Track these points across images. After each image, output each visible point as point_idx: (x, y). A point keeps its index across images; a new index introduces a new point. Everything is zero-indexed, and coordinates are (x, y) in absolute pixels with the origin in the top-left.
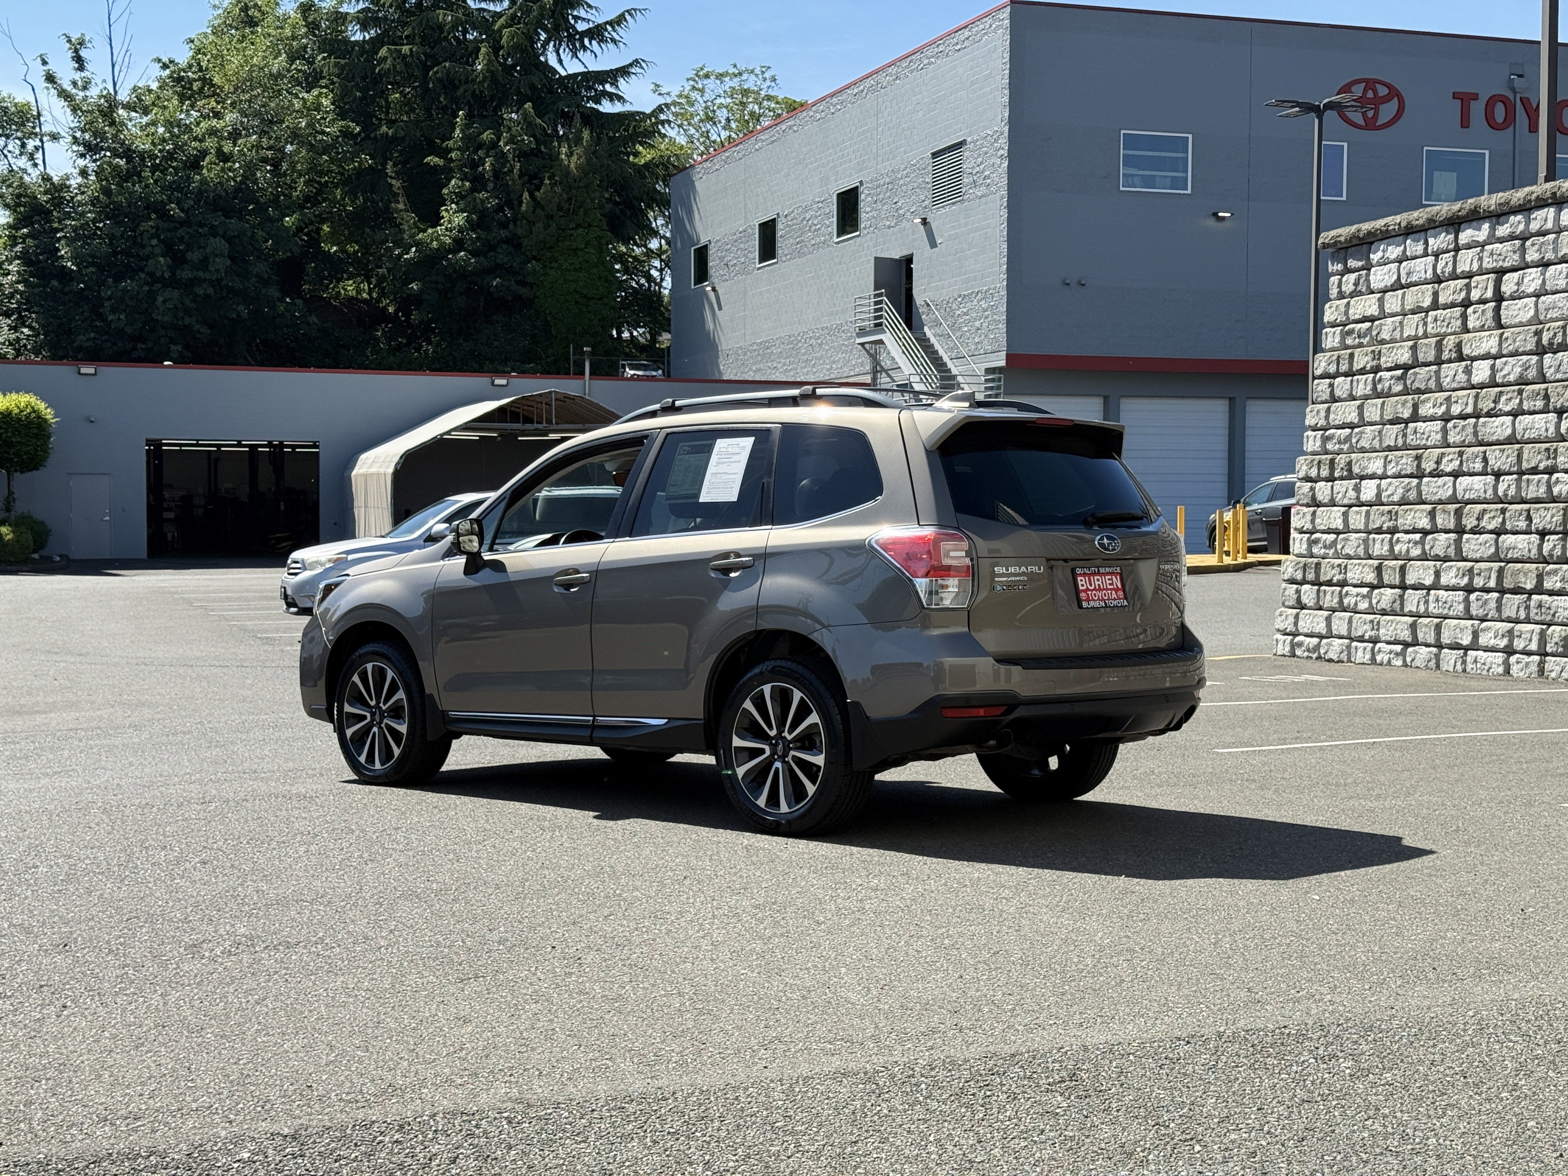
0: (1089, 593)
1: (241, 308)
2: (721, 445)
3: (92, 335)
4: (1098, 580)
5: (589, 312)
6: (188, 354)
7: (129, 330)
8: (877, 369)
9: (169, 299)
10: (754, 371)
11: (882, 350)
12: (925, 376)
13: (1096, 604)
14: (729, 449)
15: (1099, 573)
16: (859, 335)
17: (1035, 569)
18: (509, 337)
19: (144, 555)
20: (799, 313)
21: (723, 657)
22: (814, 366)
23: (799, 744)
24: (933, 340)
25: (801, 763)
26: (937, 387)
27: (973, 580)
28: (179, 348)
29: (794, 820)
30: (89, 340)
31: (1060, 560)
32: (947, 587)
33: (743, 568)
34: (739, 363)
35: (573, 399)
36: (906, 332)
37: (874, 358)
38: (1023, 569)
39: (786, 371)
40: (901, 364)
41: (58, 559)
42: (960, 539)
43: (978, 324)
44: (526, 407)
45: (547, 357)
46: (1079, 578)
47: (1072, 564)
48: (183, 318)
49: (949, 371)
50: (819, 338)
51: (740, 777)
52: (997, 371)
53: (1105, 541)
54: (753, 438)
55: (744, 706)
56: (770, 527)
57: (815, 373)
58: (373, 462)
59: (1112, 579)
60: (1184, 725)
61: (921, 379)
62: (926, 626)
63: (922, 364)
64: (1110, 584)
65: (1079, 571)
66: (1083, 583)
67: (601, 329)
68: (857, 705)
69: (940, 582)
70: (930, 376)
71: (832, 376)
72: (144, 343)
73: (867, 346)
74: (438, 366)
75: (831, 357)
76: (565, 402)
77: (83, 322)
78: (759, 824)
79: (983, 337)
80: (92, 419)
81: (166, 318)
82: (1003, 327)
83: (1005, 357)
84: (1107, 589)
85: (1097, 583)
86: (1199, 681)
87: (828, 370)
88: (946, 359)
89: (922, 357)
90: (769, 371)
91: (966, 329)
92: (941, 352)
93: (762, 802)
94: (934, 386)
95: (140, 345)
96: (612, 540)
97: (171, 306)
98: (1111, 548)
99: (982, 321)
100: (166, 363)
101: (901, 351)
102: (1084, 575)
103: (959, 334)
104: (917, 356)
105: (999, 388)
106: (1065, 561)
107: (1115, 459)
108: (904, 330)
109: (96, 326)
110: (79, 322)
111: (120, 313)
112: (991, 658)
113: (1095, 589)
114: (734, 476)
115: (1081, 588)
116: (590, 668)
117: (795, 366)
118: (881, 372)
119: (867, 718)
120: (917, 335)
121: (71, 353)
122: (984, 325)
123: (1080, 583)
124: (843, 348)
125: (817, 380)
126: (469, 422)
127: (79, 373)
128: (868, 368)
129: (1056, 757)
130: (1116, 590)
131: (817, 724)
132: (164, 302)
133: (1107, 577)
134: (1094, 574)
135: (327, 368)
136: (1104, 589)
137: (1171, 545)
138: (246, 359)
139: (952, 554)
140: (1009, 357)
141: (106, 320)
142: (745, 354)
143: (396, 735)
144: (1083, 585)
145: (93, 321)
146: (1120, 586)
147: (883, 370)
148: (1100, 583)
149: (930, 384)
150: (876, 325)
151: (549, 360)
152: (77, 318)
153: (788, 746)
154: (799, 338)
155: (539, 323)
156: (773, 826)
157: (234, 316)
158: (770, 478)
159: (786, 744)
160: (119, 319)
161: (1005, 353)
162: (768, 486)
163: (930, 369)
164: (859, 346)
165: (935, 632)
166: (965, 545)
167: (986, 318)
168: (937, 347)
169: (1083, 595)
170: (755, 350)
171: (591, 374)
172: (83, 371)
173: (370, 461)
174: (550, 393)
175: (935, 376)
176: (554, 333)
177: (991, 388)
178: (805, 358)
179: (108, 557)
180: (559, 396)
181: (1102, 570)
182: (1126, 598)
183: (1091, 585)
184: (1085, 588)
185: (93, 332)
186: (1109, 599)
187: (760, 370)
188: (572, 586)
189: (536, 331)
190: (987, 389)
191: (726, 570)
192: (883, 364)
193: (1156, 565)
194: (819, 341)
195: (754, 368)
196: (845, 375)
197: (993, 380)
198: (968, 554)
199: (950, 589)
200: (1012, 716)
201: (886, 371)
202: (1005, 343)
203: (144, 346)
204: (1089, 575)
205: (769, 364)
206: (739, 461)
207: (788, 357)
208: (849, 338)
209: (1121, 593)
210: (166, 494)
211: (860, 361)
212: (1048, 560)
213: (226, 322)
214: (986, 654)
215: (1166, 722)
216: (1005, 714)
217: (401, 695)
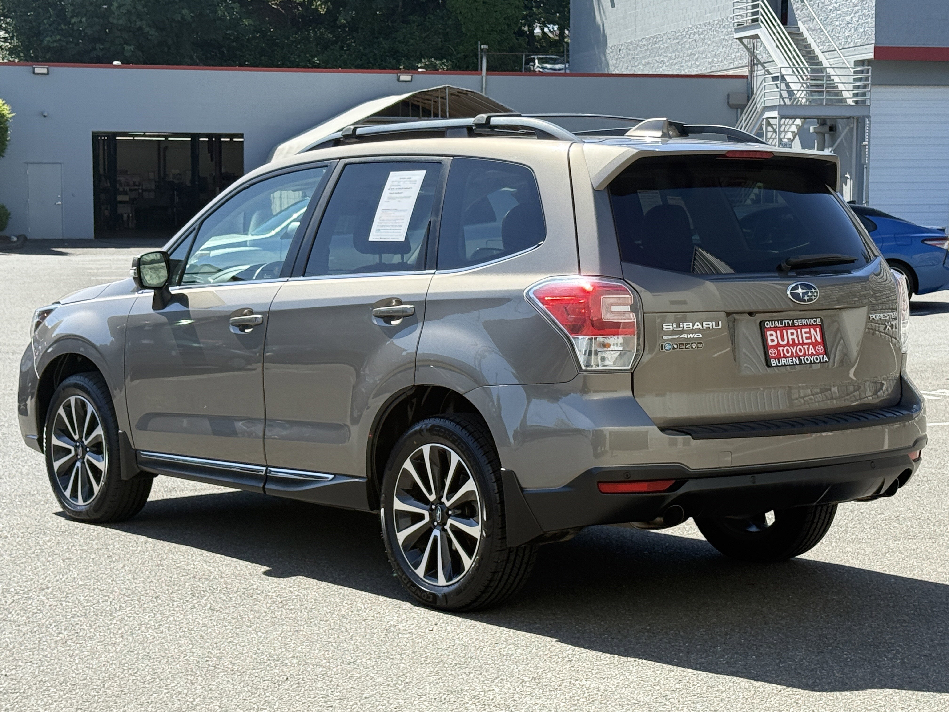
0: (781, 349)
1: (185, 11)
2: (395, 179)
3: (58, 37)
4: (792, 334)
5: (496, 12)
6: (139, 53)
7: (89, 32)
8: (754, 62)
9: (123, 5)
10: (643, 65)
11: (759, 44)
12: (797, 69)
13: (789, 361)
14: (401, 183)
15: (793, 326)
16: (737, 30)
17: (712, 325)
18: (424, 35)
19: (91, 235)
20: (685, 10)
21: (384, 412)
22: (697, 60)
23: (459, 512)
24: (806, 34)
25: (459, 534)
26: (808, 79)
27: (638, 339)
28: (132, 48)
29: (450, 593)
30: (55, 41)
31: (744, 313)
32: (609, 345)
33: (405, 316)
34: (630, 57)
35: (466, 94)
36: (780, 27)
37: (752, 52)
38: (698, 325)
39: (672, 64)
40: (775, 58)
41: (15, 239)
42: (625, 291)
43: (848, 18)
44: (426, 101)
45: (458, 53)
46: (768, 333)
47: (759, 317)
48: (135, 21)
49: (820, 63)
50: (702, 33)
51: (400, 542)
52: (866, 63)
53: (800, 291)
54: (425, 171)
55: (404, 466)
56: (433, 271)
57: (698, 66)
58: (287, 153)
59: (810, 332)
60: (899, 489)
61: (793, 71)
62: (585, 390)
63: (794, 58)
64: (807, 338)
65: (768, 325)
66: (774, 337)
67: (506, 27)
68: (511, 474)
69: (600, 339)
70: (801, 69)
71: (713, 69)
72: (102, 44)
73: (745, 41)
74: (360, 63)
75: (713, 51)
76: (457, 96)
77: (50, 25)
78: (417, 595)
79: (853, 31)
80: (46, 114)
81: (121, 22)
82: (872, 21)
83: (873, 50)
84: (803, 344)
85: (790, 337)
86: (916, 442)
87: (710, 63)
88: (818, 52)
89: (795, 50)
90: (656, 65)
91: (837, 23)
92: (814, 46)
93: (421, 571)
94: (805, 78)
95: (98, 46)
96: (286, 279)
97: (124, 11)
98: (806, 298)
99: (852, 15)
100: (115, 63)
101: (775, 45)
102: (775, 328)
103: (830, 28)
104: (789, 50)
105: (867, 79)
106: (751, 314)
107: (830, 193)
108: (778, 25)
109: (62, 30)
110: (47, 26)
111: (82, 17)
112: (655, 427)
113: (788, 344)
114: (402, 213)
115: (770, 344)
116: (263, 417)
117: (680, 60)
118: (757, 65)
119: (522, 489)
120: (791, 30)
121: (41, 54)
122: (854, 19)
123: (769, 338)
124: (724, 42)
125: (700, 73)
126: (371, 116)
127: (34, 73)
128: (746, 61)
129: (772, 512)
130: (815, 344)
131: (474, 492)
132: (119, 7)
133: (804, 330)
134: (789, 327)
135: (264, 66)
136: (799, 344)
137: (890, 289)
138: (191, 58)
139: (615, 309)
140: (877, 50)
141: (69, 23)
142: (635, 49)
143: (96, 472)
144: (773, 341)
145: (59, 24)
146: (819, 339)
147: (759, 62)
148: (795, 337)
149: (801, 76)
150: (754, 21)
151: (459, 56)
152: (45, 21)
153: (447, 513)
154: (684, 33)
155: (450, 22)
156: (431, 600)
157: (180, 19)
158: (437, 216)
159: (445, 510)
160: (81, 22)
161: (873, 45)
162: (435, 226)
163: (802, 62)
164: (737, 41)
165: (596, 397)
166: (629, 297)
167: (856, 13)
168: (810, 40)
169: (772, 352)
170: (645, 45)
171: (488, 70)
172: (37, 70)
173: (285, 151)
174: (445, 88)
175: (806, 69)
176: (464, 31)
177: (860, 80)
178: (689, 52)
179: (60, 237)
180: (453, 92)
181: (797, 323)
182: (826, 353)
183: (783, 340)
184: (775, 343)
185: (59, 34)
186: (804, 355)
187: (648, 63)
188: (247, 327)
189: (448, 30)
190: (855, 80)
191: (388, 318)
192: (759, 57)
193: (866, 314)
194: (702, 36)
195: (643, 62)
196: (725, 68)
197: (862, 72)
198: (634, 309)
199: (612, 348)
200: (682, 490)
201: (762, 64)
202: (873, 36)
203: (102, 47)
204: (781, 329)
205: (657, 58)
206: (409, 197)
207: (673, 52)
208: (729, 33)
209: (820, 348)
210: (121, 179)
211: (739, 54)
212: (728, 314)
213: (174, 24)
214: (650, 421)
215: (874, 490)
216: (672, 489)
217: (99, 431)
